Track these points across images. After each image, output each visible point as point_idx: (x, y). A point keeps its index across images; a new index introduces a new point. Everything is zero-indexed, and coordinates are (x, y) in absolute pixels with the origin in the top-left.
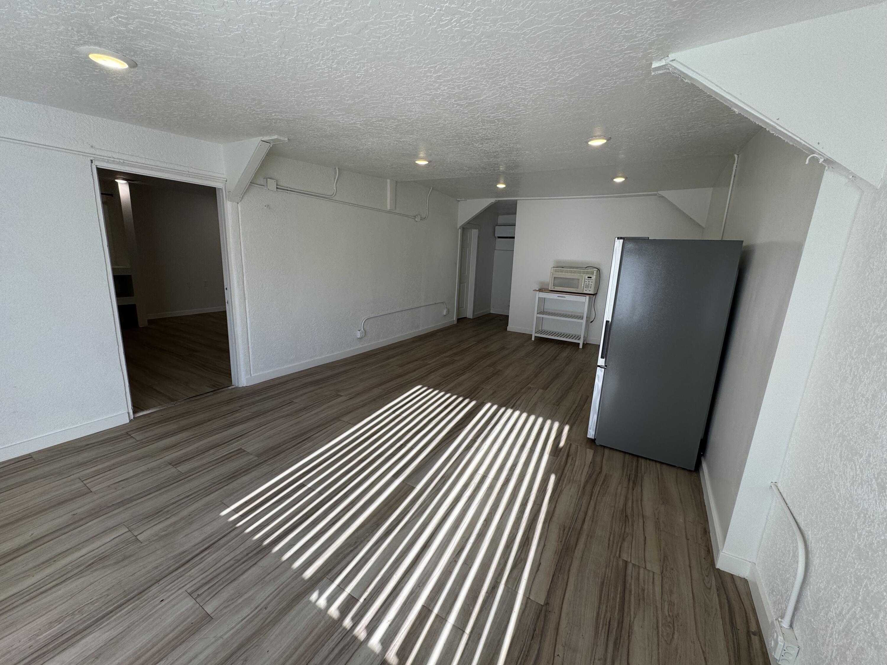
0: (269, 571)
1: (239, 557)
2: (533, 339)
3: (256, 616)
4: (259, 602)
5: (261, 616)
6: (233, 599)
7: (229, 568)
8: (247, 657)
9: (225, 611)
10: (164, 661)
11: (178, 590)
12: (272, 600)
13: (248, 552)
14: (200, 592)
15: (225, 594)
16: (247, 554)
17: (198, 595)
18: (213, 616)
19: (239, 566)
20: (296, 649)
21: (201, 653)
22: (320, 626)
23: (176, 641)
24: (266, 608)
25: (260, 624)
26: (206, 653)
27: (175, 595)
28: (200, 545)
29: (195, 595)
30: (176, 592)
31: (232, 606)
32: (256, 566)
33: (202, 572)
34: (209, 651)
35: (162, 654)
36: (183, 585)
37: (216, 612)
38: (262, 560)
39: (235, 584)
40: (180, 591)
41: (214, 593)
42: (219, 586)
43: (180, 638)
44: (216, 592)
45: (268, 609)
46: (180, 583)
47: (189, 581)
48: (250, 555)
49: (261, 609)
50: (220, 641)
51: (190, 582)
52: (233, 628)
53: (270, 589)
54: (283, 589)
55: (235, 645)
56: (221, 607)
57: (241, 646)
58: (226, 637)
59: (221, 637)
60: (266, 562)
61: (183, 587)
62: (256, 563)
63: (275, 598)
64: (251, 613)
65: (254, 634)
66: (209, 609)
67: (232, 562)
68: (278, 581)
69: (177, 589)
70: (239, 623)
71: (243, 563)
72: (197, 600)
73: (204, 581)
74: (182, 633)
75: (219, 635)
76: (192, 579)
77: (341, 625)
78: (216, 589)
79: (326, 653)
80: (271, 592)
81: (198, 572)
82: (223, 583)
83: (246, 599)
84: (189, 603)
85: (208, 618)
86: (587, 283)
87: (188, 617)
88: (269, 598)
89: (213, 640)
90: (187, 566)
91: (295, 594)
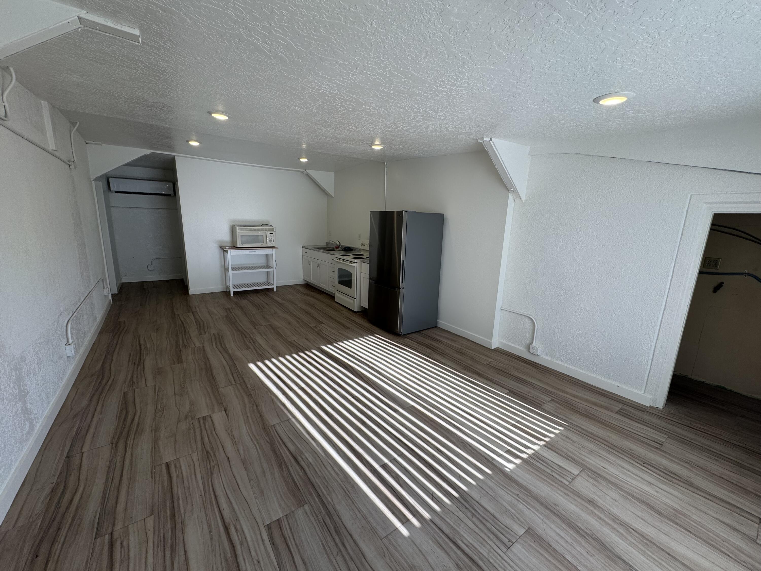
0: (485, 493)
1: (469, 515)
2: (232, 294)
3: (524, 500)
4: (513, 499)
5: (524, 497)
6: (512, 515)
7: (481, 521)
8: (553, 504)
9: (522, 519)
10: (566, 556)
11: (504, 560)
12: (511, 492)
13: (464, 508)
14: (506, 541)
15: (508, 521)
16: (466, 508)
17: (509, 541)
18: (527, 527)
19: (479, 513)
20: (544, 480)
21: (555, 532)
22: (528, 468)
23: (550, 550)
24: (518, 495)
25: (530, 498)
26: (555, 528)
27: (510, 562)
28: (449, 550)
29: (509, 544)
30: (506, 562)
31: (517, 515)
32: (480, 502)
33: (484, 543)
34: (553, 526)
35: (561, 558)
36: (499, 557)
37: (523, 526)
38: (475, 499)
39: (497, 515)
40: (506, 558)
41: (507, 529)
42: (499, 526)
43: (547, 548)
44: (505, 528)
45: (518, 493)
46: (497, 561)
47: (494, 552)
48: (467, 506)
49: (519, 497)
50: (545, 520)
51: (496, 551)
52: (535, 514)
53: (502, 492)
54: (502, 485)
55: (547, 511)
56: (519, 523)
57: (547, 508)
58: (542, 518)
59: (542, 520)
60: (476, 495)
61: (500, 556)
62: (477, 502)
63: (509, 490)
64: (522, 503)
65: (537, 500)
66: (521, 531)
67: (474, 519)
68: (494, 487)
69: (503, 562)
70: (531, 511)
71: (475, 510)
72: (514, 542)
73: (495, 540)
74: (543, 547)
75: (541, 521)
76: (492, 550)
77: (527, 459)
78: (502, 528)
79: (543, 466)
80: (505, 492)
81: (484, 546)
82: (496, 523)
83: (510, 506)
84: (517, 548)
85: (529, 531)
86: (270, 238)
87: (530, 545)
88: (510, 493)
89: (545, 524)
90: (476, 558)
91: (505, 478)
